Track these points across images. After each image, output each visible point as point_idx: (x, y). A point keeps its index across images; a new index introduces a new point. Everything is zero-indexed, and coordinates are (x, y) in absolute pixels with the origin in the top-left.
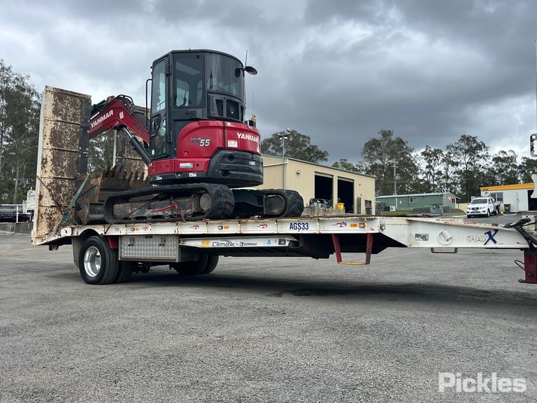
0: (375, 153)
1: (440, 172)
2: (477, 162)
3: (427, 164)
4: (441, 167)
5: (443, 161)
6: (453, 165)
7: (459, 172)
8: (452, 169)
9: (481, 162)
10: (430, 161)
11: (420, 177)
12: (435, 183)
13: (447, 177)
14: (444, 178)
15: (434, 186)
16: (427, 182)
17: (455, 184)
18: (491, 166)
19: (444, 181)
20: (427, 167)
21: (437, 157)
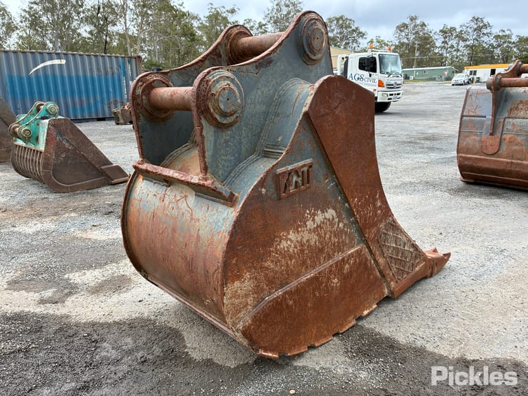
0: (403, 34)
1: (453, 46)
2: (482, 39)
3: (443, 40)
4: (454, 42)
5: (457, 36)
6: (463, 41)
7: (467, 46)
8: (462, 44)
9: (485, 39)
10: (445, 37)
11: (436, 51)
12: (448, 55)
13: (458, 50)
14: (455, 50)
15: (446, 58)
16: (442, 55)
17: (463, 55)
18: (492, 42)
19: (455, 53)
20: (443, 42)
21: (452, 34)
